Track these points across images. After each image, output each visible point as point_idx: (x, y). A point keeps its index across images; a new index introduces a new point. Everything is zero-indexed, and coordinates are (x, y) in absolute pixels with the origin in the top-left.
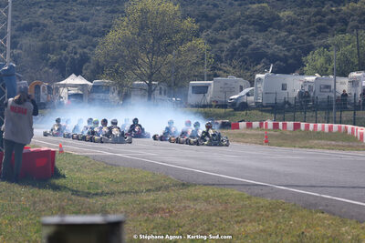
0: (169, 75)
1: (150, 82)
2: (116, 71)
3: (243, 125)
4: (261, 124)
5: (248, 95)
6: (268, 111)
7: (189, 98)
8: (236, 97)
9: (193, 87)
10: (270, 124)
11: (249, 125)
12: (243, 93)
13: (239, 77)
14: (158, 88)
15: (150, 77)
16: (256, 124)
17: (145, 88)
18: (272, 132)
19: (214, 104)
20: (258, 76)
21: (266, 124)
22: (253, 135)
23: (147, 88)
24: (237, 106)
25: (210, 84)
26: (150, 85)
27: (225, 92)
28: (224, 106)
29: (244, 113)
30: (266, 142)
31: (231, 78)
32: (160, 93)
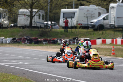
0: (46, 4)
1: (32, 10)
2: (6, 2)
3: (99, 41)
4: (113, 41)
5: (104, 19)
6: (119, 31)
7: (61, 21)
8: (95, 21)
9: (64, 13)
10: (119, 40)
11: (104, 42)
12: (101, 18)
13: (98, 5)
14: (38, 14)
15: (31, 6)
16: (109, 41)
17: (28, 14)
18: (120, 47)
19: (79, 26)
20: (112, 5)
21: (116, 41)
22: (105, 49)
23: (29, 14)
24: (96, 27)
25: (76, 11)
26: (31, 12)
27: (87, 17)
28: (86, 27)
29: (101, 32)
30: (114, 54)
31: (92, 7)
32: (39, 18)
